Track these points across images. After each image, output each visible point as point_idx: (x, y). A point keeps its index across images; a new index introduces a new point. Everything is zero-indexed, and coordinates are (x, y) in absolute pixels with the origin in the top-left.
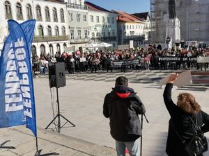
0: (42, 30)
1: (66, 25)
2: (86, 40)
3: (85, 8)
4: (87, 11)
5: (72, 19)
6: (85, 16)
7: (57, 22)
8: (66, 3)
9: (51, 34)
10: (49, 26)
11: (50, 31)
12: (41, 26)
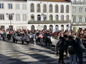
0: (52, 17)
7: (63, 13)
8: (71, 2)
9: (58, 20)
10: (57, 15)
11: (58, 18)
12: (51, 15)
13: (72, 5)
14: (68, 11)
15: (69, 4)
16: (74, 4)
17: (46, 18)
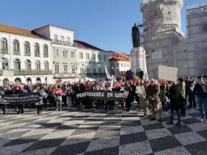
0: (19, 63)
1: (50, 59)
2: (74, 75)
3: (74, 46)
4: (76, 48)
5: (58, 55)
6: (73, 53)
7: (39, 56)
8: (51, 40)
9: (30, 69)
10: (29, 61)
11: (30, 65)
12: (18, 60)
13: (53, 45)
14: (46, 55)
15: (48, 43)
16: (54, 43)
17: (7, 64)
